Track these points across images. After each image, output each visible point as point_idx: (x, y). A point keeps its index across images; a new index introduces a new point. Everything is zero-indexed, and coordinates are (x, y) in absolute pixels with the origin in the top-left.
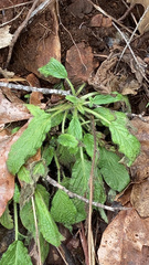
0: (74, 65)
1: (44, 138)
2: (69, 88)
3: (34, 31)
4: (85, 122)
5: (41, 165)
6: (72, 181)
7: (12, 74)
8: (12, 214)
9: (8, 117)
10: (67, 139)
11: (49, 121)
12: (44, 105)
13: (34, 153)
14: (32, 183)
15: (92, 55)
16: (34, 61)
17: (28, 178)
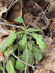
0: (26, 19)
1: (13, 41)
2: (24, 26)
3: (14, 8)
4: (28, 37)
5: (12, 50)
6: (23, 56)
7: (6, 21)
8: (3, 66)
9: (3, 34)
10: (21, 42)
11: (16, 36)
12: (15, 31)
13: (10, 46)
14: (8, 56)
15: (32, 17)
16: (14, 18)
17: (7, 54)
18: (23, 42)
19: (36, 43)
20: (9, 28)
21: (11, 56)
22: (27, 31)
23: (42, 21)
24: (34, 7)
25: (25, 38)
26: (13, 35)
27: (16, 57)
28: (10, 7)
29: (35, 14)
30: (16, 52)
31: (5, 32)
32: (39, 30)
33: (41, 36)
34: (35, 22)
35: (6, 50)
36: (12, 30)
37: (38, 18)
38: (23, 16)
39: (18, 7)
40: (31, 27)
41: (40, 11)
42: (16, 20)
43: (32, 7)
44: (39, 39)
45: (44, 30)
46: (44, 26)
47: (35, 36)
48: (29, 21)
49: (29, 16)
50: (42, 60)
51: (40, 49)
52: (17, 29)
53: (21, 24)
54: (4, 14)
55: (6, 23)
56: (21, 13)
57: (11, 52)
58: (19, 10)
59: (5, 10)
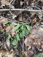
1: (19, 27)
6: (22, 33)
8: (15, 36)
16: (19, 19)
17: (16, 32)
18: (22, 28)
19: (27, 28)
20: (17, 23)
21: (18, 33)
22: (24, 24)
23: (29, 21)
24: (26, 15)
25: (23, 26)
26: (19, 25)
27: (20, 33)
28: (17, 15)
29: (26, 18)
30: (20, 31)
31: (16, 24)
32: (28, 24)
33: (28, 26)
34: (26, 21)
35: (16, 30)
36: (18, 23)
37: (27, 19)
38: (22, 18)
39: (20, 15)
40: (25, 22)
41: (28, 17)
42: (20, 20)
43: (25, 15)
44: (28, 27)
45: (29, 24)
46: (29, 22)
47: (26, 26)
48: (24, 20)
49: (24, 19)
50: (28, 34)
51: (28, 30)
52: (20, 23)
53: (21, 22)
54: (15, 18)
55: (16, 21)
56: (22, 17)
57: (18, 31)
58: (21, 16)
59: (16, 16)
